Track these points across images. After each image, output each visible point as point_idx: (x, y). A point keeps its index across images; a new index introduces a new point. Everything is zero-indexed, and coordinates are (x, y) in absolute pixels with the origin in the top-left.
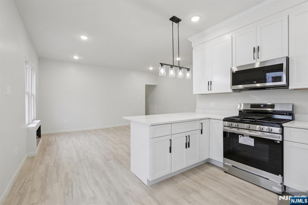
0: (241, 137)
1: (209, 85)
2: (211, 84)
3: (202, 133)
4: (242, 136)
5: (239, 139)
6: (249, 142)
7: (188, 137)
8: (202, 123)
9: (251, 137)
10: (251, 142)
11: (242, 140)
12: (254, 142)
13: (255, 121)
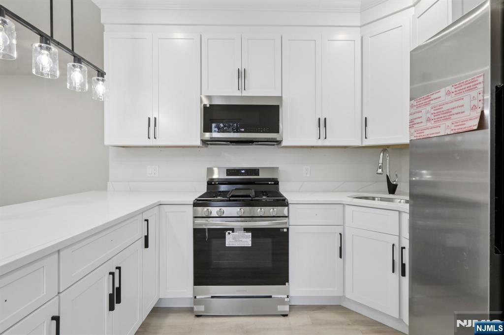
0: (229, 233)
1: (149, 126)
2: (155, 126)
3: (147, 246)
4: (231, 232)
5: (226, 239)
6: (243, 240)
7: (116, 274)
8: (147, 220)
9: (247, 230)
10: (247, 240)
11: (231, 241)
12: (251, 239)
13: (252, 200)
